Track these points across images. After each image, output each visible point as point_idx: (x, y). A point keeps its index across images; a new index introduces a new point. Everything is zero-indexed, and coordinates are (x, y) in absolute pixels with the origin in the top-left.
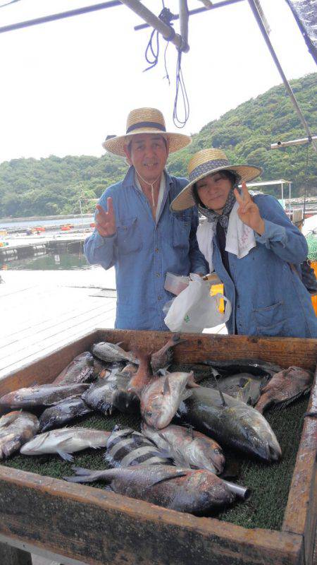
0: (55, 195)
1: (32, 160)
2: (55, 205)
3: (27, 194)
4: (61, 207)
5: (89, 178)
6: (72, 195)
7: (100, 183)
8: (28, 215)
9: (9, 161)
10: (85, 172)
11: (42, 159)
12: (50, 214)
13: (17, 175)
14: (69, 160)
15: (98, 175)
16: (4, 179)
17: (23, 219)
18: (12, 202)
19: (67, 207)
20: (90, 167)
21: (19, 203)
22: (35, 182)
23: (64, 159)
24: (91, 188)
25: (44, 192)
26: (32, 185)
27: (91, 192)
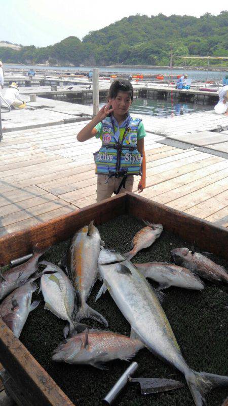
0: (156, 49)
1: (145, 17)
2: (155, 57)
3: (137, 46)
4: (160, 59)
5: (186, 36)
6: (170, 50)
7: (194, 41)
8: (134, 63)
9: (128, 17)
10: (184, 30)
11: (152, 16)
12: (151, 64)
13: (132, 29)
14: (174, 18)
15: (193, 34)
16: (122, 32)
17: (131, 66)
18: (125, 52)
19: (164, 59)
20: (188, 26)
21: (130, 52)
22: (143, 36)
23: (169, 18)
24: (186, 45)
25: (149, 45)
26: (142, 39)
27: (186, 49)
